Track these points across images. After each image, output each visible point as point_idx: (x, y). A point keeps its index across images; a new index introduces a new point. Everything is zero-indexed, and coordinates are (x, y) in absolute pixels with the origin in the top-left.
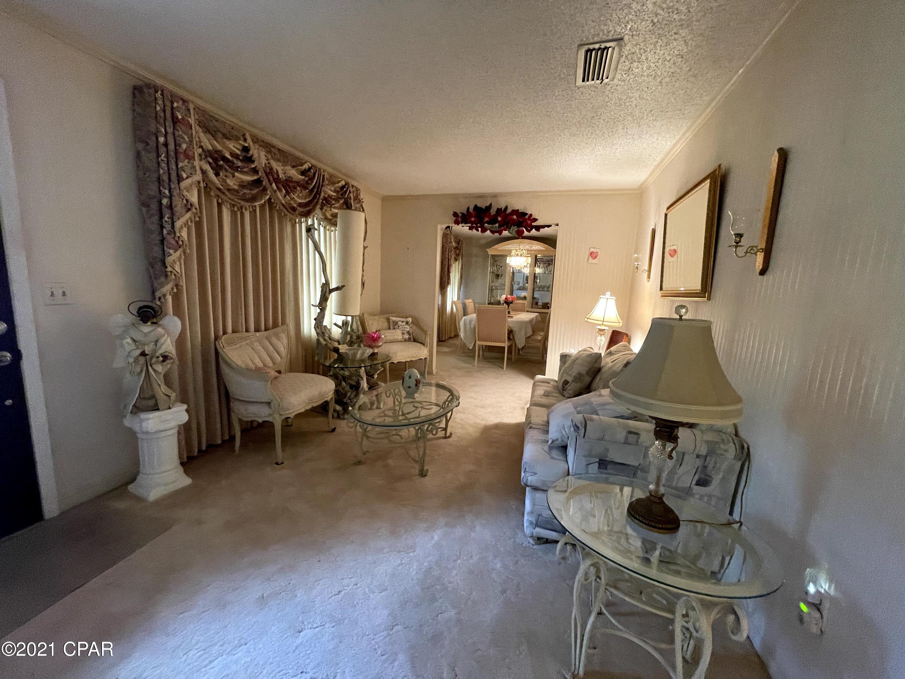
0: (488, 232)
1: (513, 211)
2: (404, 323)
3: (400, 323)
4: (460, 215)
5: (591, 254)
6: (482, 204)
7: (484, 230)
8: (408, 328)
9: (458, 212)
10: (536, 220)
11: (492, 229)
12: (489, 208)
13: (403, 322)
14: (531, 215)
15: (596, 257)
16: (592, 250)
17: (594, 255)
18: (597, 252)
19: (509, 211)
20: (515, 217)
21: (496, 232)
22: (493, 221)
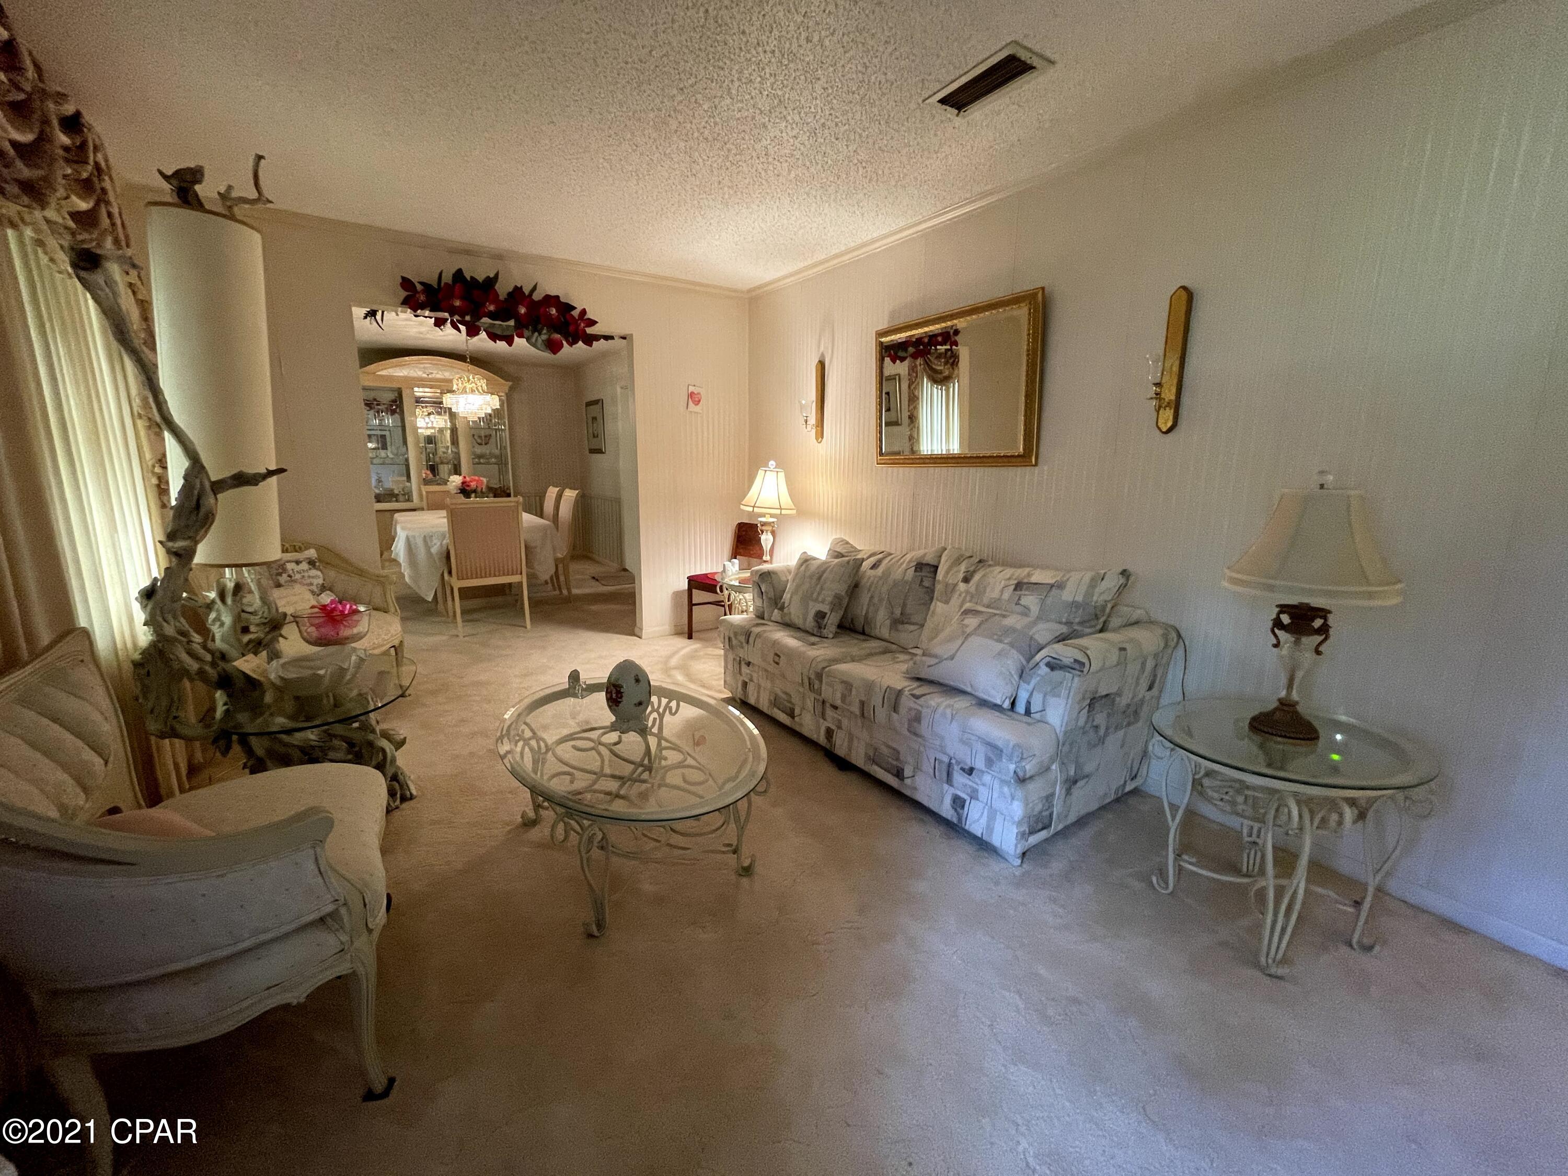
0: (483, 335)
1: (548, 297)
2: (304, 566)
3: (290, 566)
4: (419, 287)
5: (691, 395)
6: (479, 271)
7: (473, 331)
8: (317, 576)
9: (415, 280)
10: (592, 323)
11: (490, 330)
12: (491, 282)
13: (298, 562)
14: (584, 312)
15: (699, 401)
16: (691, 389)
17: (694, 398)
18: (699, 394)
19: (537, 296)
20: (553, 311)
21: (501, 338)
22: (503, 313)
